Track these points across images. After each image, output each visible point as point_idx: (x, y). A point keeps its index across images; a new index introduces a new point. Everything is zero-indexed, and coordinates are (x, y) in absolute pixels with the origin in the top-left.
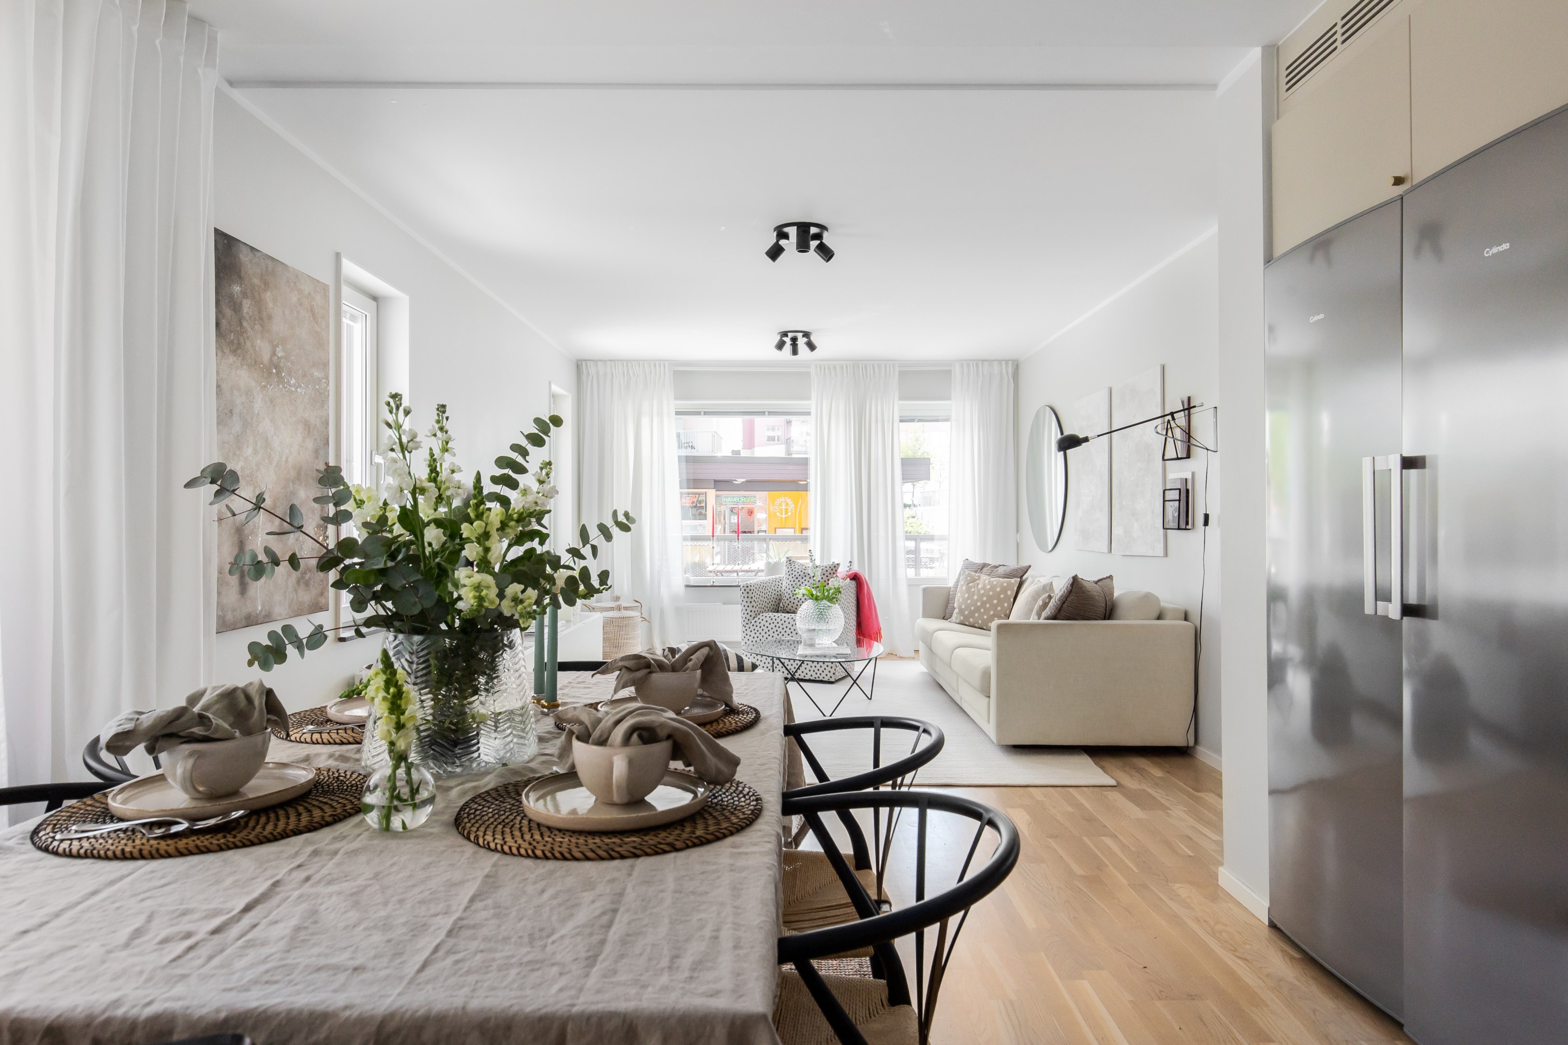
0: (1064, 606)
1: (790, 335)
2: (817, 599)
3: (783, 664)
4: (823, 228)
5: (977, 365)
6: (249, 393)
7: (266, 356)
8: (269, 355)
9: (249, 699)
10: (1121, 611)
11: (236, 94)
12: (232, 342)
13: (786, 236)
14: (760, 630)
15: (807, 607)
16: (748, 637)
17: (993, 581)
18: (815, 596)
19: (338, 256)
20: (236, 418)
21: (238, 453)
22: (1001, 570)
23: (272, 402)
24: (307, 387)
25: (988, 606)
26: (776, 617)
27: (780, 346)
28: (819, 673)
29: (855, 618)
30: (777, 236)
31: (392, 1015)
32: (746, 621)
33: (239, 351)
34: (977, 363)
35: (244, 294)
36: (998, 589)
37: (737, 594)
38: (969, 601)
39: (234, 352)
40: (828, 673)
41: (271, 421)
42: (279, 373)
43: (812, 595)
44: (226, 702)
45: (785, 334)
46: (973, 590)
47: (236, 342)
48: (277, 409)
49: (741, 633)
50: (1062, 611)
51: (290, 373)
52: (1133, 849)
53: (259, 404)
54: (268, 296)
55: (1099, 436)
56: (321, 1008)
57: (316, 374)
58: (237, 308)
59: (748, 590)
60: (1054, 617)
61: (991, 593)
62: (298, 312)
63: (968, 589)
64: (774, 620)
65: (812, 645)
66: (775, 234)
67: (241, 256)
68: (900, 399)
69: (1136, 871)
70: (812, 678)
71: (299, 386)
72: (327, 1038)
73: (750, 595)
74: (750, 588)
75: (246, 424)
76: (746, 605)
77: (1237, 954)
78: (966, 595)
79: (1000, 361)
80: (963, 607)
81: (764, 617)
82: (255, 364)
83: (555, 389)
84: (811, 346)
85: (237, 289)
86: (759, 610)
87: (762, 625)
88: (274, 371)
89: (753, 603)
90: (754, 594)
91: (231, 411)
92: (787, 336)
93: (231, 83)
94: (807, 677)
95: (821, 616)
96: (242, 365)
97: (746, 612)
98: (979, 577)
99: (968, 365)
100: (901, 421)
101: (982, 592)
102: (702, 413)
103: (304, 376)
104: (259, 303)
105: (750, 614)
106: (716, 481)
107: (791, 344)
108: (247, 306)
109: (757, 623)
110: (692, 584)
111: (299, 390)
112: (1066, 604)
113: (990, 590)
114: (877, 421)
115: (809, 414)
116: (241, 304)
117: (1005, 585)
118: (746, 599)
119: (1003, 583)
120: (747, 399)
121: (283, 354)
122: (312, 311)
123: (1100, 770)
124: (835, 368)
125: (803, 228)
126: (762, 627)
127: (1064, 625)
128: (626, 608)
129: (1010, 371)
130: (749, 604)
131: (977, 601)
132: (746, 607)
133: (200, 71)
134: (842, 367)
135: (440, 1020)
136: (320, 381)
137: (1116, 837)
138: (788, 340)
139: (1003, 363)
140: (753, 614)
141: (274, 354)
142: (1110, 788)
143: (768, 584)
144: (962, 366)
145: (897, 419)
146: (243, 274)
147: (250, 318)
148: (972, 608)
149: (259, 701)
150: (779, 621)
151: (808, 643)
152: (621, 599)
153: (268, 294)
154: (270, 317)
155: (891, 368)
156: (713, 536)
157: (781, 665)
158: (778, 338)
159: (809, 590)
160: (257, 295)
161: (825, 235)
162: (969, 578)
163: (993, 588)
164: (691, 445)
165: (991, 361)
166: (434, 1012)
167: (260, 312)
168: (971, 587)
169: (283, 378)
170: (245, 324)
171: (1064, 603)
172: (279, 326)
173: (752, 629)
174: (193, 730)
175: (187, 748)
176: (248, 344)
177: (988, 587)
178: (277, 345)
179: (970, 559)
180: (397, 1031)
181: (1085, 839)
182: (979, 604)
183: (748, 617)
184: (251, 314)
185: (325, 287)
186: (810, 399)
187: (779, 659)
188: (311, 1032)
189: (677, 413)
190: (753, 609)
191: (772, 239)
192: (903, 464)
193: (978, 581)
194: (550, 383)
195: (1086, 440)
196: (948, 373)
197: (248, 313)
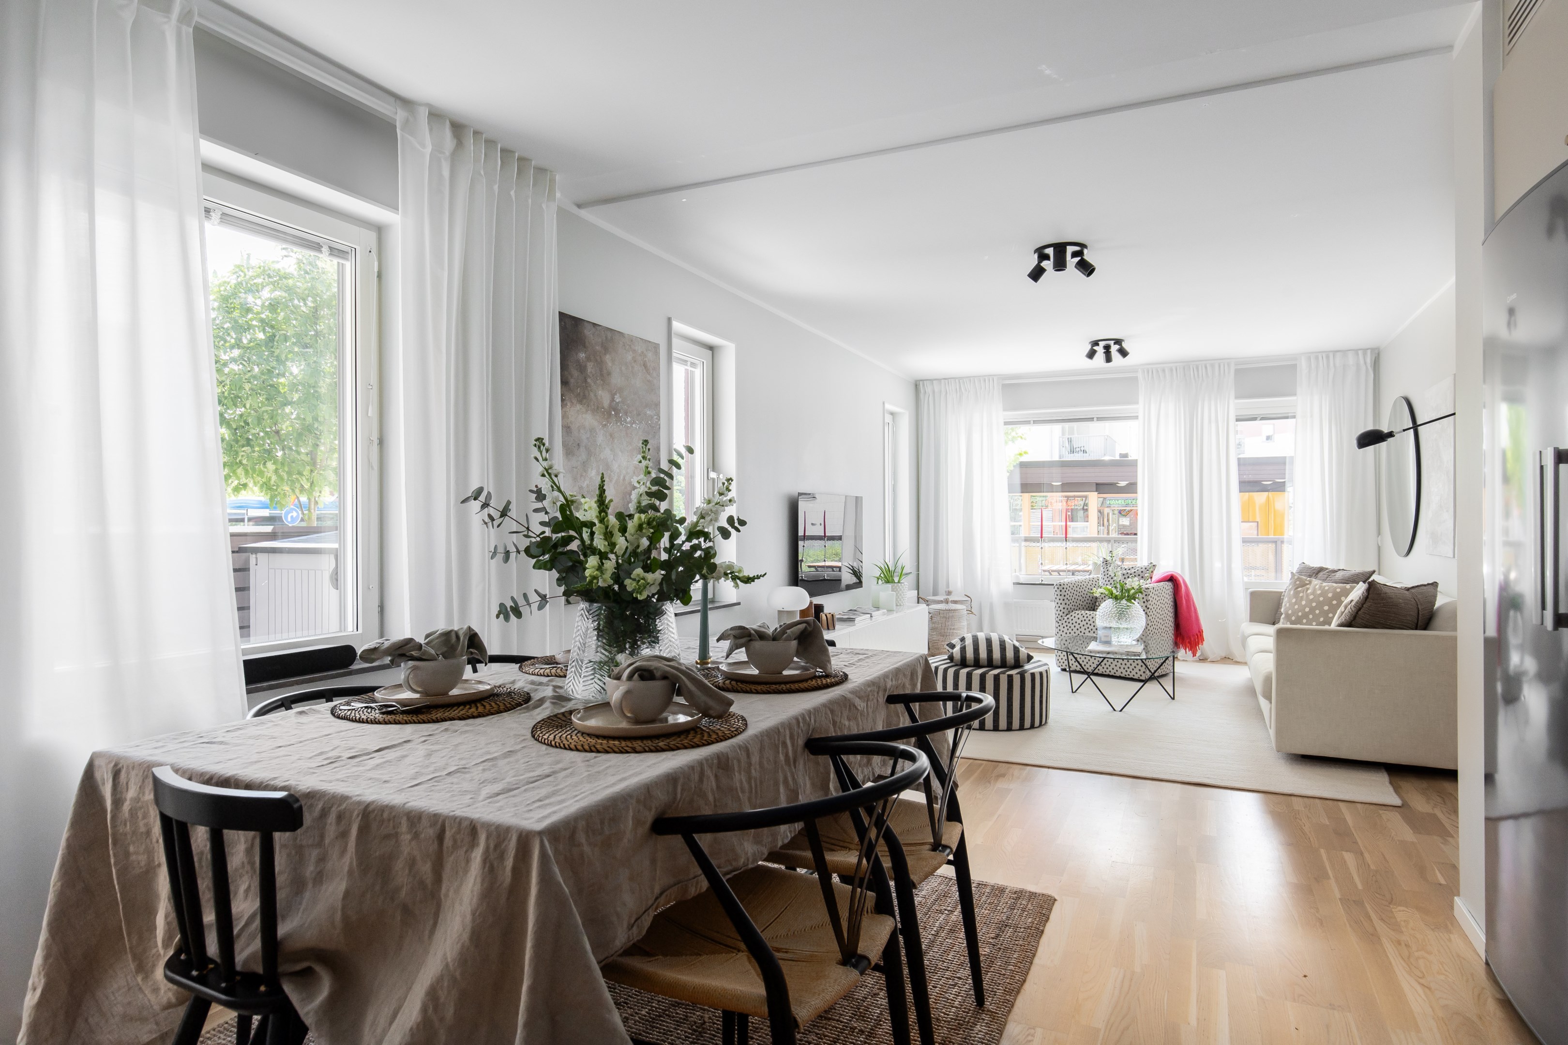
0: (1360, 613)
1: (1102, 344)
2: (1116, 598)
3: (1076, 658)
4: (1083, 246)
5: (1328, 357)
6: (592, 430)
7: (606, 403)
8: (609, 402)
9: (458, 637)
10: (1438, 621)
11: (584, 213)
12: (579, 394)
13: (1047, 257)
14: (1072, 627)
15: (1107, 606)
16: (1061, 633)
17: (1325, 586)
18: (1114, 595)
19: (669, 320)
20: (582, 449)
21: (584, 474)
22: (1339, 575)
23: (611, 435)
24: (641, 422)
25: (1317, 612)
26: (1088, 615)
27: (1091, 354)
28: (1129, 670)
29: (1172, 619)
30: (1038, 257)
31: (373, 802)
32: (1060, 617)
33: (584, 401)
34: (1329, 355)
35: (588, 359)
36: (1330, 595)
37: (1052, 591)
38: (1296, 607)
39: (580, 402)
40: (1138, 672)
41: (611, 450)
42: (617, 414)
43: (1112, 594)
44: (443, 638)
45: (1096, 343)
46: (1301, 595)
47: (581, 394)
48: (616, 441)
49: (1054, 628)
50: (1357, 618)
51: (626, 413)
52: (1373, 867)
53: (600, 439)
54: (608, 358)
55: (1404, 430)
56: (346, 794)
57: (648, 412)
58: (582, 369)
59: (1061, 588)
60: (1349, 624)
61: (1321, 599)
62: (633, 367)
63: (1296, 594)
64: (1085, 618)
65: (1108, 643)
66: (1036, 256)
67: (585, 331)
68: (1237, 397)
69: (1360, 887)
70: (1123, 675)
71: (634, 422)
72: (345, 809)
73: (1063, 593)
74: (1063, 586)
75: (589, 453)
76: (1060, 602)
77: (1421, 981)
78: (1294, 600)
79: (1356, 351)
80: (1290, 612)
81: (1076, 615)
82: (596, 408)
83: (888, 407)
84: (1123, 353)
85: (582, 355)
86: (1073, 608)
87: (1074, 622)
88: (613, 413)
89: (1066, 601)
90: (1067, 592)
91: (578, 445)
92: (1098, 345)
93: (579, 206)
94: (1118, 674)
95: (1121, 615)
96: (587, 411)
97: (1059, 609)
98: (1310, 582)
99: (1317, 358)
100: (1237, 420)
101: (1311, 597)
102: (1032, 422)
103: (639, 415)
104: (600, 364)
105: (1063, 610)
106: (1097, 484)
107: (1104, 353)
108: (590, 368)
109: (1070, 620)
110: (1022, 581)
111: (634, 425)
112: (1362, 610)
113: (1320, 595)
114: (1210, 422)
115: (1136, 417)
116: (586, 366)
117: (1338, 590)
118: (1059, 597)
119: (1336, 588)
120: (1075, 406)
121: (620, 400)
122: (645, 365)
123: (1391, 789)
124: (1164, 371)
125: (1060, 248)
126: (1075, 624)
127: (1357, 632)
128: (955, 602)
129: (1368, 360)
130: (1061, 601)
131: (1305, 606)
132: (1059, 605)
133: (544, 206)
134: (1171, 370)
135: (391, 808)
136: (652, 417)
137: (1362, 854)
138: (1100, 349)
139: (1360, 353)
140: (1066, 611)
141: (613, 400)
142: (1391, 808)
143: (1083, 583)
144: (1309, 358)
145: (1232, 418)
146: (587, 344)
147: (593, 375)
148: (1300, 614)
149: (464, 641)
150: (1091, 618)
151: (1103, 639)
152: (953, 594)
153: (608, 356)
154: (609, 374)
155: (1226, 366)
156: (1042, 537)
157: (1074, 660)
158: (1089, 347)
159: (1109, 590)
160: (598, 358)
161: (1085, 251)
162: (1298, 583)
163: (1324, 593)
164: (1082, 449)
165: (1344, 352)
166: (391, 804)
167: (601, 370)
168: (1300, 592)
169: (621, 418)
170: (589, 380)
171: (1360, 609)
172: (616, 380)
173: (1065, 625)
174: (413, 653)
175: (411, 663)
176: (592, 395)
177: (1319, 592)
178: (615, 394)
179: (1307, 563)
180: (373, 811)
181: (1322, 851)
182: (1307, 610)
183: (1061, 613)
184: (594, 372)
185: (656, 347)
186: (1137, 403)
187: (1072, 654)
188: (339, 805)
189: (1006, 423)
190: (1066, 606)
191: (1034, 260)
192: (1239, 465)
193: (1308, 586)
194: (884, 403)
195: (1391, 435)
196: (1294, 367)
197: (591, 372)
